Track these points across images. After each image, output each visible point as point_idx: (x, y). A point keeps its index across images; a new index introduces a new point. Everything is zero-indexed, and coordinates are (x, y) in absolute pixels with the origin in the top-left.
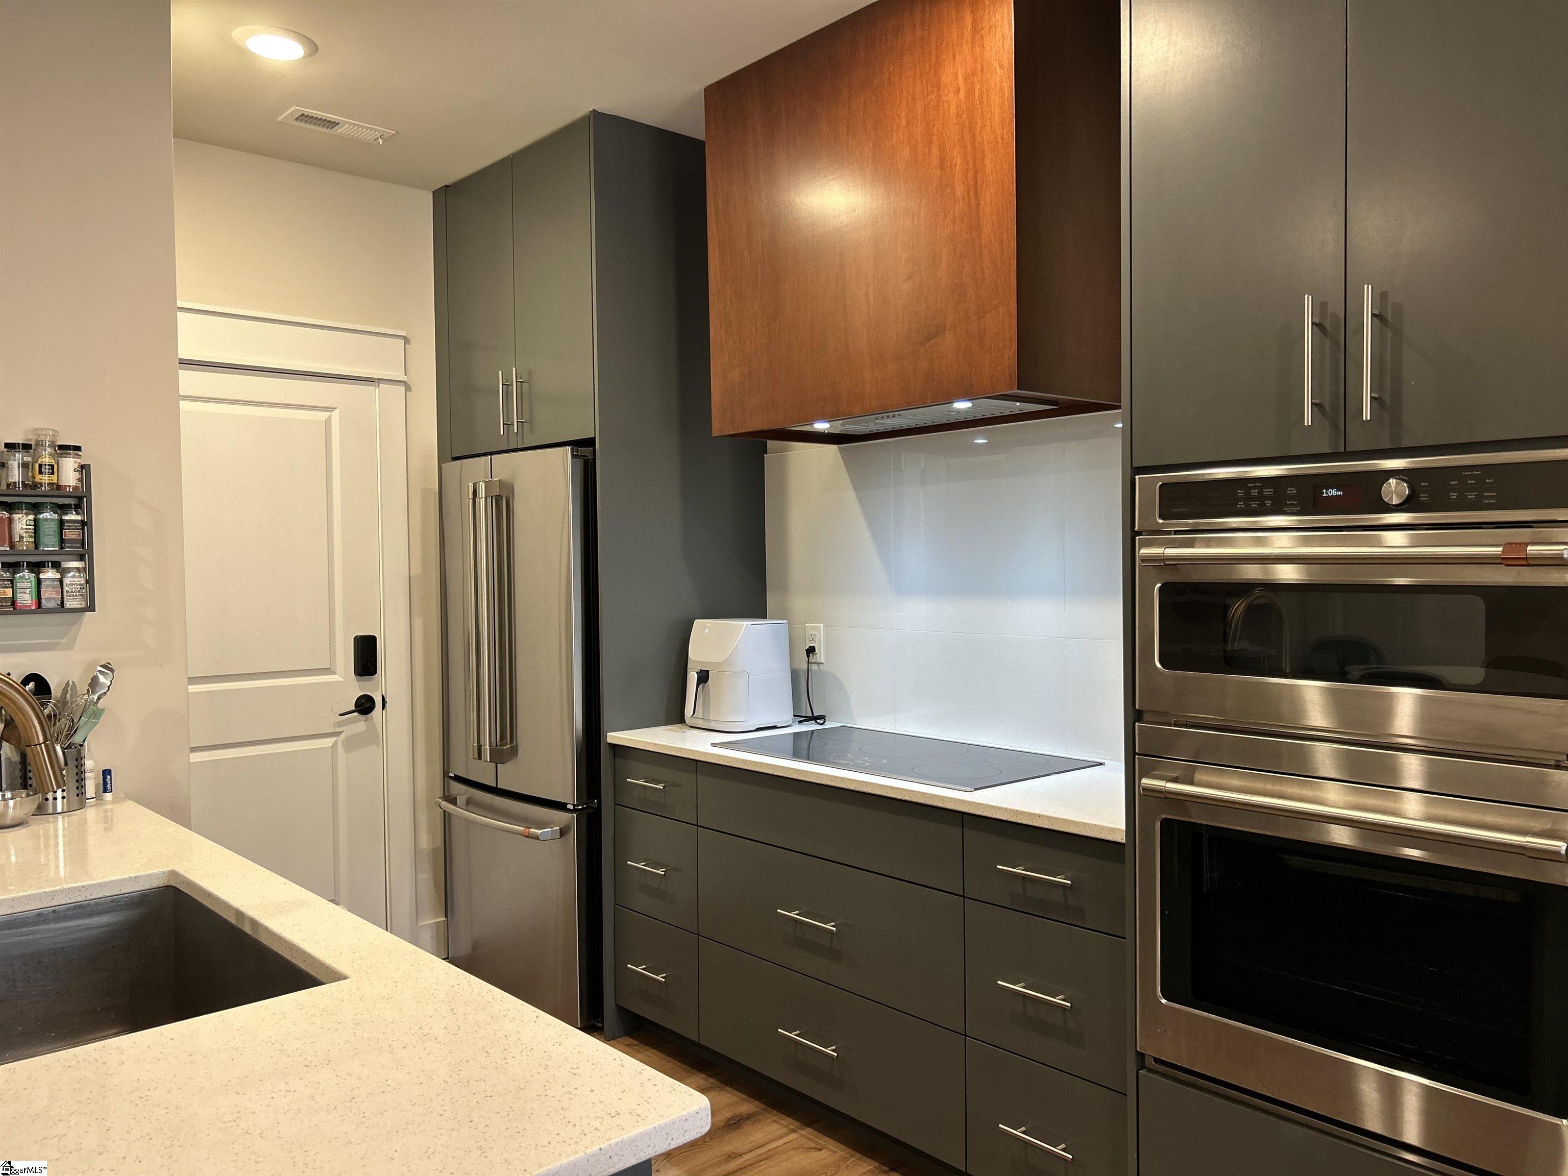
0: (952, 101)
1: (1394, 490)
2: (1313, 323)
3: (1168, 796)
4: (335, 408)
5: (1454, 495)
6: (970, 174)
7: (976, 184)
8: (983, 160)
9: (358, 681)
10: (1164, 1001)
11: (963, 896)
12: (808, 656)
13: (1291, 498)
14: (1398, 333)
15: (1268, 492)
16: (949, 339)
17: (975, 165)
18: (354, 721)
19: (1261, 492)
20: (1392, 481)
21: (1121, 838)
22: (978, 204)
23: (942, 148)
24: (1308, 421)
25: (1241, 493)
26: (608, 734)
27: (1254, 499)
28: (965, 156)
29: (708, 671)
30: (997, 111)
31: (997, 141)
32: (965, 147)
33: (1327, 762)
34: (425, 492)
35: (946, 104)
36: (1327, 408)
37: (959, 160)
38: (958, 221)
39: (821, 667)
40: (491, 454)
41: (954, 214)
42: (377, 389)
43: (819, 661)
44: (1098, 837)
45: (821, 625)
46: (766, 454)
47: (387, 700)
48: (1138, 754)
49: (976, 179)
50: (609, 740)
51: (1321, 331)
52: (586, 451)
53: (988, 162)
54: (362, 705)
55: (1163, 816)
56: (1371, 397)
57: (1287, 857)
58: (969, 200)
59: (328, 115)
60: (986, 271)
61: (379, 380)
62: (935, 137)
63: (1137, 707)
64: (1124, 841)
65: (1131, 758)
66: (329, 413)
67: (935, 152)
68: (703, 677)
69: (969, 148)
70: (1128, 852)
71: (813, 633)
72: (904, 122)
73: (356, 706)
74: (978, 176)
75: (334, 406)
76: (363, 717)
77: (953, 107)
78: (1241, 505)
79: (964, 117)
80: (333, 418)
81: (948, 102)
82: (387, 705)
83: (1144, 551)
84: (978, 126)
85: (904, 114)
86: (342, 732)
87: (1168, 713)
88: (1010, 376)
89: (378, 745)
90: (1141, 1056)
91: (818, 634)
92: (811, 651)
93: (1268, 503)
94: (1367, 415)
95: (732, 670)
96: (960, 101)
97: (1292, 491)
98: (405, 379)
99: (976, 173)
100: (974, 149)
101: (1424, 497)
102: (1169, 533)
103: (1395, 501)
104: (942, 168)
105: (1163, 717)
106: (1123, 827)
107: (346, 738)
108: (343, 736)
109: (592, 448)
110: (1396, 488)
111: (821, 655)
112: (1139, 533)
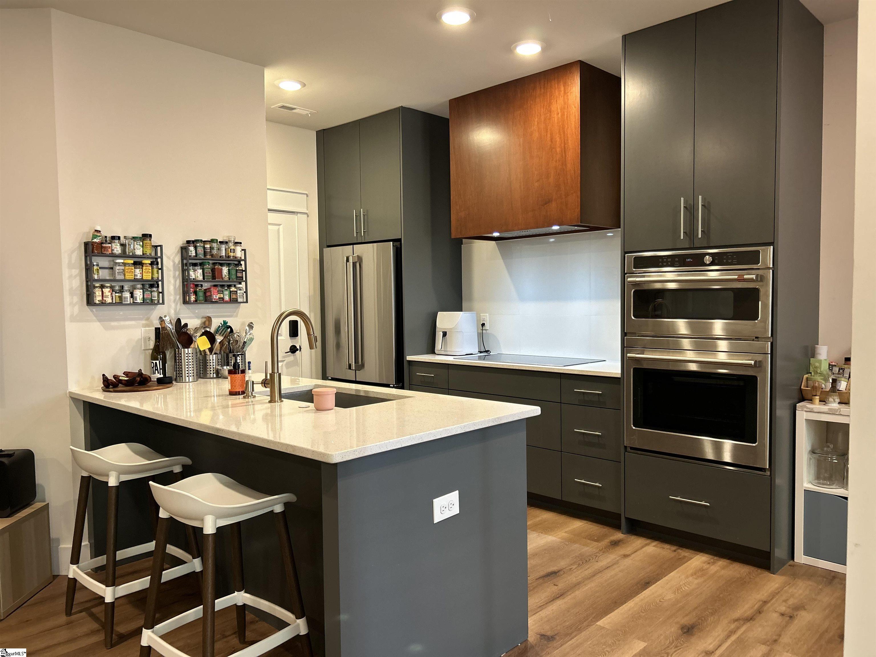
0: (556, 117)
1: (708, 259)
2: (684, 207)
3: (636, 359)
4: (281, 225)
5: (725, 261)
6: (563, 145)
7: (565, 148)
8: (568, 140)
9: (291, 339)
10: (634, 428)
11: (561, 403)
12: (482, 327)
13: (677, 262)
14: (709, 211)
15: (669, 260)
16: (554, 205)
17: (564, 142)
18: (289, 356)
19: (667, 260)
20: (707, 257)
21: (619, 376)
22: (566, 156)
23: (551, 134)
24: (682, 237)
25: (660, 260)
26: (407, 357)
27: (665, 262)
28: (560, 138)
29: (446, 332)
30: (573, 123)
31: (573, 134)
32: (561, 135)
33: (687, 344)
34: (314, 260)
35: (553, 118)
36: (688, 233)
37: (558, 139)
38: (558, 161)
39: (487, 331)
40: (353, 244)
41: (556, 159)
42: (296, 216)
43: (486, 329)
44: (611, 376)
45: (488, 314)
46: (462, 244)
47: (302, 347)
48: (626, 347)
49: (565, 147)
50: (407, 359)
51: (686, 209)
52: (398, 244)
53: (569, 141)
54: (293, 349)
55: (634, 367)
56: (701, 230)
57: (675, 377)
58: (562, 154)
59: (293, 106)
60: (569, 180)
61: (297, 212)
62: (549, 130)
63: (625, 332)
64: (620, 377)
65: (623, 349)
66: (278, 227)
67: (549, 135)
68: (445, 334)
69: (562, 135)
70: (622, 380)
71: (484, 317)
72: (536, 123)
73: (290, 350)
74: (566, 146)
75: (281, 224)
76: (292, 354)
77: (556, 120)
78: (660, 264)
79: (560, 124)
80: (280, 229)
81: (554, 118)
82: (302, 350)
83: (629, 279)
84: (566, 128)
85: (536, 120)
86: (285, 360)
87: (636, 333)
88: (578, 219)
89: (298, 366)
90: (626, 447)
91: (486, 318)
92: (483, 325)
93: (669, 263)
94: (700, 236)
95: (457, 331)
96: (559, 118)
97: (677, 259)
98: (307, 212)
99: (565, 145)
100: (564, 135)
101: (716, 261)
102: (636, 273)
103: (708, 263)
104: (551, 142)
105: (634, 334)
106: (620, 372)
107: (287, 363)
108: (285, 362)
109: (399, 243)
110: (708, 258)
111: (487, 327)
112: (626, 274)
